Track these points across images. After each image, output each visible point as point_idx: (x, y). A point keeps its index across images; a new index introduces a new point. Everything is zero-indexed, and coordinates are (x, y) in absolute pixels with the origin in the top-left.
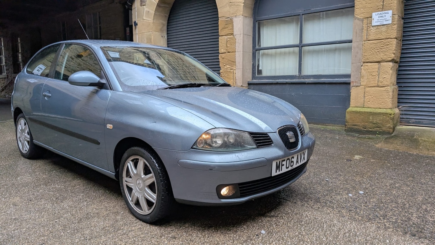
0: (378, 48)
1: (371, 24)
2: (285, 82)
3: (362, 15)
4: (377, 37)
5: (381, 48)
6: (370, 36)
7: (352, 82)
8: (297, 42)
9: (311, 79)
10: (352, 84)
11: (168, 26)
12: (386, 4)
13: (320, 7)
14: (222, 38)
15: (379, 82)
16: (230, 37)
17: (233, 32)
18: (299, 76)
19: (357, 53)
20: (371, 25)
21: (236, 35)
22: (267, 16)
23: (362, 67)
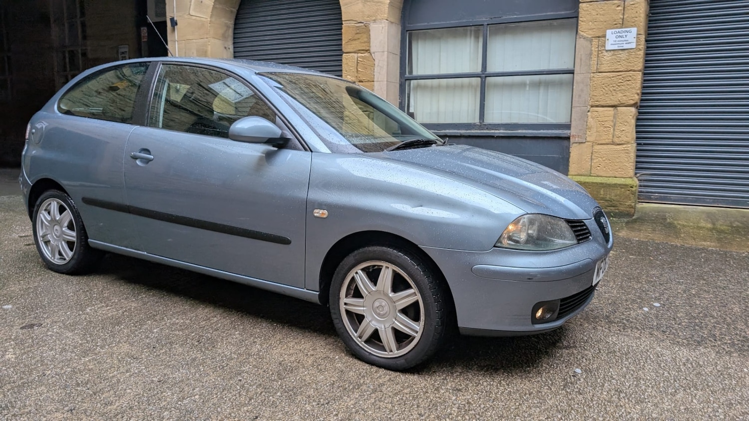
0: (614, 85)
1: (605, 47)
2: (459, 135)
3: (590, 32)
4: (613, 68)
5: (619, 84)
6: (603, 66)
7: (573, 136)
8: (479, 70)
9: (501, 129)
10: (574, 139)
11: (235, 29)
12: (628, 17)
13: (516, 15)
14: (349, 56)
15: (615, 137)
16: (363, 55)
17: (370, 47)
18: (481, 125)
19: (582, 90)
20: (603, 48)
21: (374, 53)
22: (426, 24)
23: (589, 114)
